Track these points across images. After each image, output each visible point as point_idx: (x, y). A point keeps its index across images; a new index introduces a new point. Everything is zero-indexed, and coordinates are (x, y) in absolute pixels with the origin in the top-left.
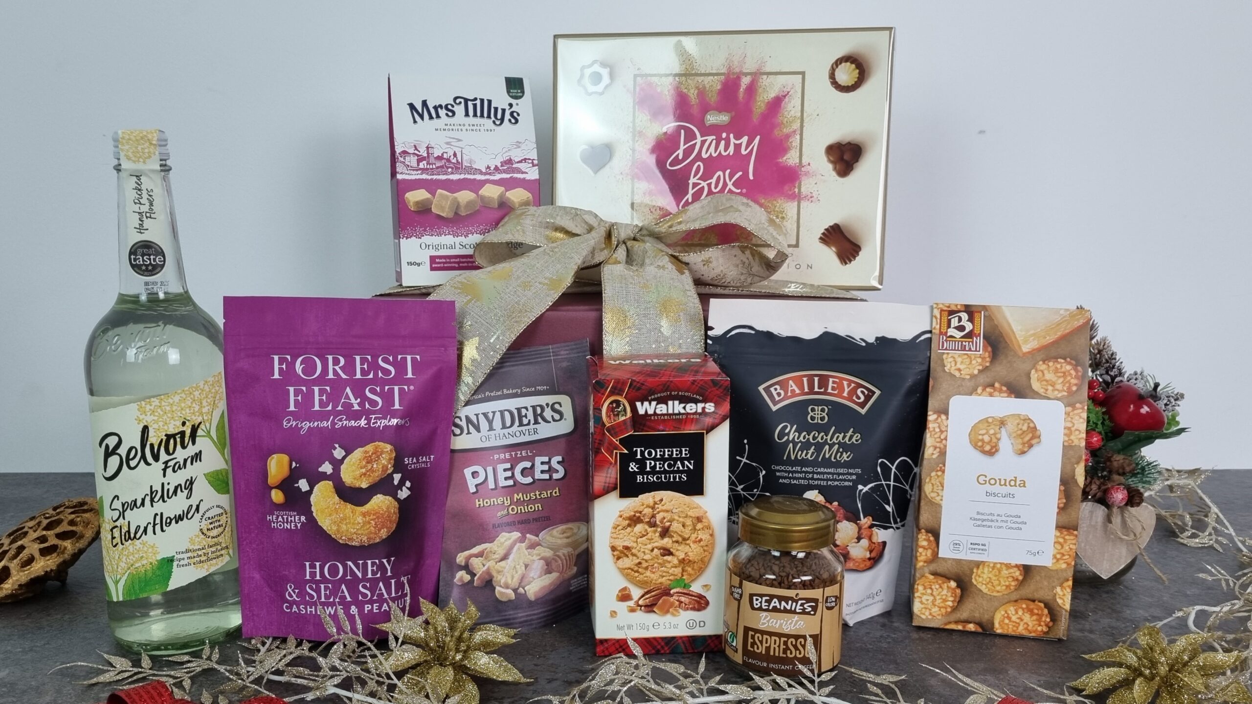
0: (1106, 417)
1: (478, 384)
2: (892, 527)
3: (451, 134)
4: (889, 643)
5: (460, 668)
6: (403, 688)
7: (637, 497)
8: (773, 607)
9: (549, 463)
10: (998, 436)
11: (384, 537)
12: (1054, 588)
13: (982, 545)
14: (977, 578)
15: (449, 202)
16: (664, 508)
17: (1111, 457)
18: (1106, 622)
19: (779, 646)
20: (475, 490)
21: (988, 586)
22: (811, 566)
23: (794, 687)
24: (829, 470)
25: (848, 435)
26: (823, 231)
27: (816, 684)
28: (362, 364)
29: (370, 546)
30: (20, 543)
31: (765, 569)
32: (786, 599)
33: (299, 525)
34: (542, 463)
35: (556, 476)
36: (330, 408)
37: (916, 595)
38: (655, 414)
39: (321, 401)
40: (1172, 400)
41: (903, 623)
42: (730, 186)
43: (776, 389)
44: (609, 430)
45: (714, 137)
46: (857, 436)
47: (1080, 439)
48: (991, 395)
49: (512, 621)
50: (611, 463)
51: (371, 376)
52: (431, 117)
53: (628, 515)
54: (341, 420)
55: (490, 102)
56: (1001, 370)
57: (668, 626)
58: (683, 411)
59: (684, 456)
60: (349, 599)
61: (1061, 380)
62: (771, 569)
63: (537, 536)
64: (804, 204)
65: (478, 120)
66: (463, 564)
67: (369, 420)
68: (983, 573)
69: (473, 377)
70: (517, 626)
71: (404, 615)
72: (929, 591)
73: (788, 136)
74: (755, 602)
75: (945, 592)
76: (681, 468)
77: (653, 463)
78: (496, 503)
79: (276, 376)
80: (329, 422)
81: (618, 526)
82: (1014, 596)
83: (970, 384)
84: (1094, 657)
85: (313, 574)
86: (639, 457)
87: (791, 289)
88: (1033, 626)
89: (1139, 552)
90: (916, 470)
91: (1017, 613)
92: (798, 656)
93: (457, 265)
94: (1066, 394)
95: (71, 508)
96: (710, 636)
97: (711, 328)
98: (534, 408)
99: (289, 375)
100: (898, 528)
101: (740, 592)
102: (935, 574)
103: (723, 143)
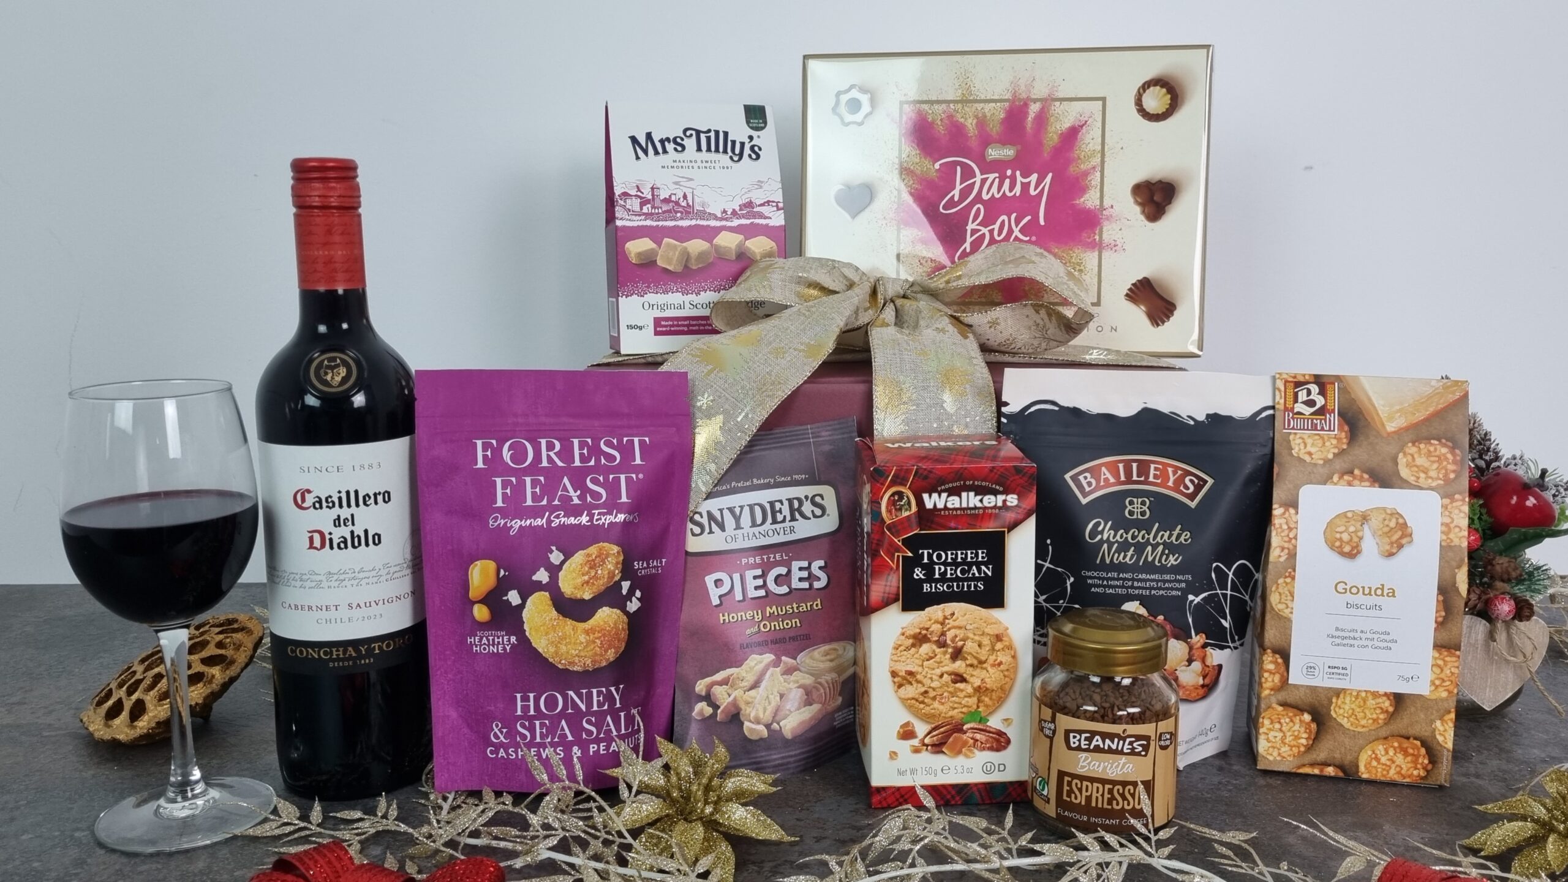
0: (1484, 511)
1: (722, 472)
2: (1229, 647)
3: (681, 173)
4: (1230, 791)
5: (711, 824)
6: (640, 849)
7: (923, 610)
8: (1095, 746)
9: (808, 568)
10: (1360, 534)
11: (612, 659)
12: (1432, 721)
13: (1343, 668)
14: (1337, 709)
15: (677, 253)
16: (956, 624)
17: (1494, 559)
18: (1494, 764)
19: (1103, 795)
20: (718, 602)
21: (1351, 719)
22: (1140, 694)
23: (1126, 847)
24: (1153, 577)
25: (1175, 533)
26: (1129, 286)
27: (1153, 844)
28: (581, 448)
29: (595, 670)
30: (156, 670)
31: (1082, 698)
32: (1111, 736)
33: (508, 648)
34: (801, 569)
35: (817, 585)
36: (544, 502)
37: (1261, 730)
38: (946, 508)
39: (534, 494)
40: (1562, 490)
41: (1244, 767)
42: (1016, 232)
43: (1086, 478)
44: (889, 528)
45: (997, 175)
46: (1186, 535)
47: (1462, 538)
48: (1350, 484)
49: (764, 765)
50: (892, 568)
51: (592, 463)
52: (657, 153)
53: (912, 633)
54: (557, 517)
55: (726, 134)
56: (1361, 453)
57: (960, 770)
58: (979, 505)
59: (980, 559)
60: (570, 738)
61: (1435, 466)
62: (1091, 698)
63: (795, 659)
64: (1106, 254)
65: (713, 156)
66: (703, 693)
67: (591, 516)
68: (1344, 703)
69: (716, 464)
70: (771, 770)
71: (638, 757)
72: (1277, 726)
73: (1086, 174)
74: (1072, 740)
75: (1297, 727)
76: (977, 575)
77: (943, 568)
78: (744, 618)
79: (480, 464)
80: (544, 520)
81: (900, 646)
82: (1383, 733)
83: (1324, 471)
84: (1491, 807)
85: (525, 709)
86: (926, 561)
87: (1093, 356)
88: (1408, 770)
89: (1529, 676)
90: (1258, 576)
91: (1387, 753)
92: (1126, 807)
93: (686, 329)
94: (1442, 482)
95: (218, 626)
96: (1011, 783)
97: (1006, 404)
98: (790, 501)
99: (494, 461)
100: (1236, 648)
101: (1053, 727)
102: (1284, 704)
103: (1007, 181)
